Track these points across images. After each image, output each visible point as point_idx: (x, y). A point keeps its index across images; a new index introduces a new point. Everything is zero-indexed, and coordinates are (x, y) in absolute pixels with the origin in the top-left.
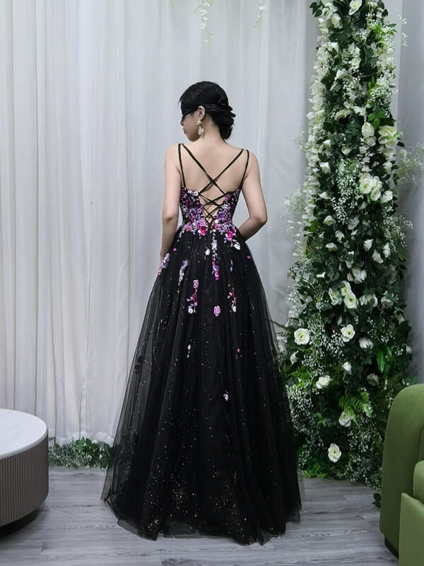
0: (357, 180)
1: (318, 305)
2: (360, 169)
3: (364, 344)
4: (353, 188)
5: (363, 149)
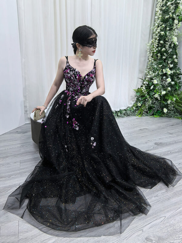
1: (160, 73)
3: (173, 83)
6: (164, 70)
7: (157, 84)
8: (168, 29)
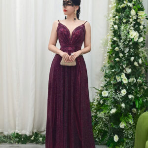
0: (128, 32)
1: (112, 82)
2: (129, 28)
4: (127, 36)
5: (131, 20)
6: (117, 77)
7: (107, 97)
8: (124, 21)
